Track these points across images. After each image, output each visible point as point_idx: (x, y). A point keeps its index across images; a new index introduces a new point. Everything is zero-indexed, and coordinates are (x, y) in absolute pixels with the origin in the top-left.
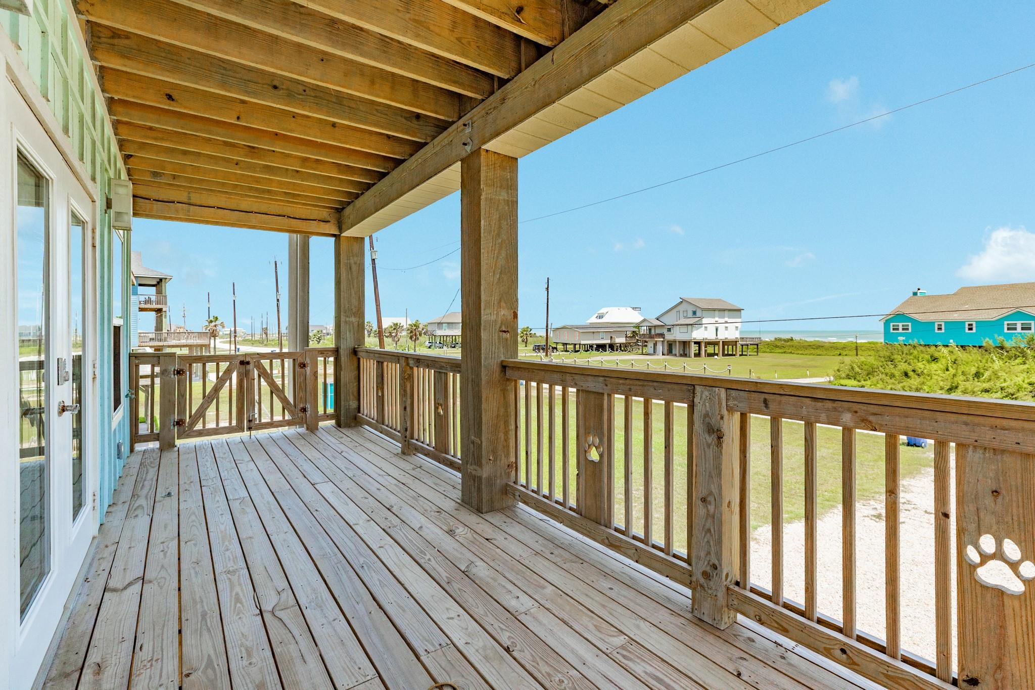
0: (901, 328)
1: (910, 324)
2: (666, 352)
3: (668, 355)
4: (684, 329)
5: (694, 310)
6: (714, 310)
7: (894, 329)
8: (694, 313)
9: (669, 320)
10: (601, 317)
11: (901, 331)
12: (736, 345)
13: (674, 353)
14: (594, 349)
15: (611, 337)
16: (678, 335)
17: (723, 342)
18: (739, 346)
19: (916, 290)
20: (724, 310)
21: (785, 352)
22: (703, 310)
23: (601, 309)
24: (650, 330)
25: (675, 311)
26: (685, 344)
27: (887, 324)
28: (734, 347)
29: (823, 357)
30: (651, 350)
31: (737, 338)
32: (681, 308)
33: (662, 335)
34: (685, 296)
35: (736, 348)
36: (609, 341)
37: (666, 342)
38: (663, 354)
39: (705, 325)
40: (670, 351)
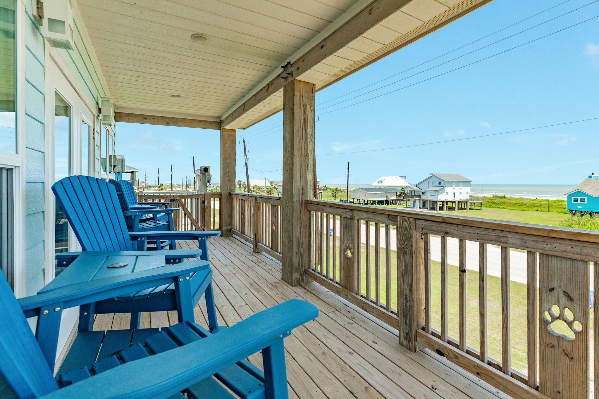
0: (579, 200)
1: (586, 198)
2: (421, 206)
3: (422, 208)
4: (433, 193)
5: (440, 181)
6: (453, 181)
7: (574, 201)
8: (440, 183)
9: (423, 187)
10: (381, 182)
11: (579, 202)
12: (467, 203)
13: (426, 207)
14: (376, 203)
15: (387, 196)
16: (429, 197)
17: (458, 201)
18: (469, 204)
19: (591, 175)
20: (459, 182)
21: (499, 208)
22: (445, 182)
23: (381, 177)
24: (411, 192)
25: (427, 182)
26: (434, 203)
27: (570, 197)
28: (466, 204)
29: (526, 212)
30: (412, 205)
31: (467, 199)
32: (432, 180)
33: (419, 196)
34: (434, 173)
35: (467, 205)
36: (386, 199)
37: (421, 200)
38: (420, 208)
39: (446, 191)
40: (424, 206)
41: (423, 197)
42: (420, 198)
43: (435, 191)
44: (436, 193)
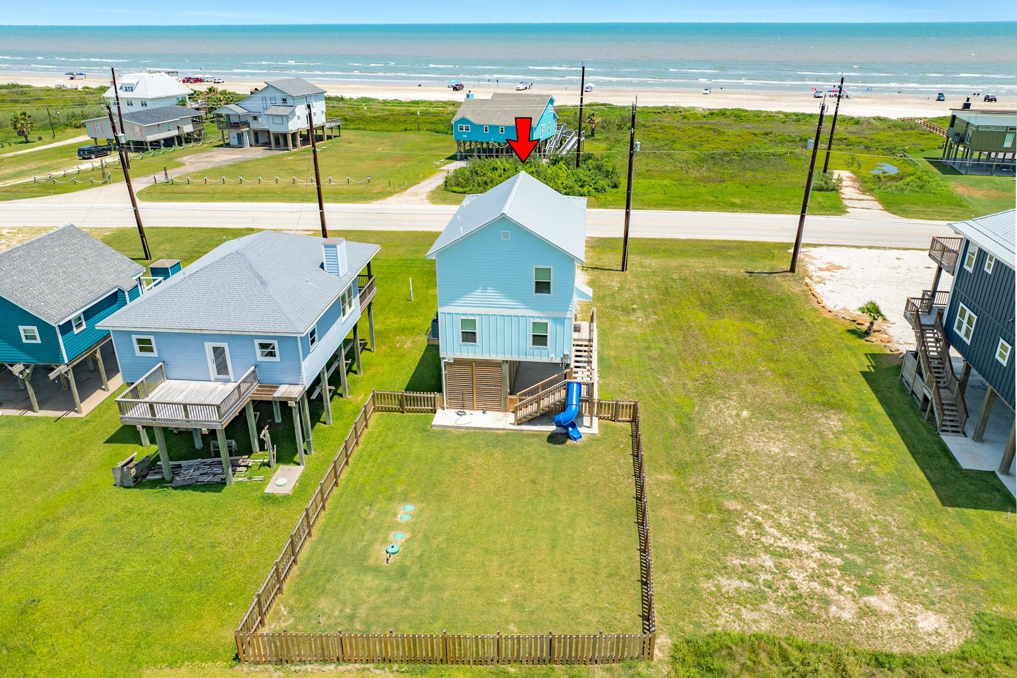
0: (464, 128)
1: (469, 126)
2: (253, 142)
3: (256, 146)
4: (279, 120)
5: (285, 98)
6: (304, 97)
7: (460, 129)
8: (285, 101)
9: (253, 107)
10: (128, 89)
11: (464, 130)
12: (323, 130)
15: (178, 127)
16: (268, 126)
20: (312, 95)
22: (291, 97)
24: (228, 117)
25: (259, 97)
27: (455, 124)
31: (322, 122)
32: (268, 94)
33: (247, 125)
36: (174, 132)
37: (252, 131)
38: (251, 146)
39: (298, 114)
40: (257, 141)
41: (254, 125)
42: (249, 127)
43: (282, 116)
44: (285, 119)
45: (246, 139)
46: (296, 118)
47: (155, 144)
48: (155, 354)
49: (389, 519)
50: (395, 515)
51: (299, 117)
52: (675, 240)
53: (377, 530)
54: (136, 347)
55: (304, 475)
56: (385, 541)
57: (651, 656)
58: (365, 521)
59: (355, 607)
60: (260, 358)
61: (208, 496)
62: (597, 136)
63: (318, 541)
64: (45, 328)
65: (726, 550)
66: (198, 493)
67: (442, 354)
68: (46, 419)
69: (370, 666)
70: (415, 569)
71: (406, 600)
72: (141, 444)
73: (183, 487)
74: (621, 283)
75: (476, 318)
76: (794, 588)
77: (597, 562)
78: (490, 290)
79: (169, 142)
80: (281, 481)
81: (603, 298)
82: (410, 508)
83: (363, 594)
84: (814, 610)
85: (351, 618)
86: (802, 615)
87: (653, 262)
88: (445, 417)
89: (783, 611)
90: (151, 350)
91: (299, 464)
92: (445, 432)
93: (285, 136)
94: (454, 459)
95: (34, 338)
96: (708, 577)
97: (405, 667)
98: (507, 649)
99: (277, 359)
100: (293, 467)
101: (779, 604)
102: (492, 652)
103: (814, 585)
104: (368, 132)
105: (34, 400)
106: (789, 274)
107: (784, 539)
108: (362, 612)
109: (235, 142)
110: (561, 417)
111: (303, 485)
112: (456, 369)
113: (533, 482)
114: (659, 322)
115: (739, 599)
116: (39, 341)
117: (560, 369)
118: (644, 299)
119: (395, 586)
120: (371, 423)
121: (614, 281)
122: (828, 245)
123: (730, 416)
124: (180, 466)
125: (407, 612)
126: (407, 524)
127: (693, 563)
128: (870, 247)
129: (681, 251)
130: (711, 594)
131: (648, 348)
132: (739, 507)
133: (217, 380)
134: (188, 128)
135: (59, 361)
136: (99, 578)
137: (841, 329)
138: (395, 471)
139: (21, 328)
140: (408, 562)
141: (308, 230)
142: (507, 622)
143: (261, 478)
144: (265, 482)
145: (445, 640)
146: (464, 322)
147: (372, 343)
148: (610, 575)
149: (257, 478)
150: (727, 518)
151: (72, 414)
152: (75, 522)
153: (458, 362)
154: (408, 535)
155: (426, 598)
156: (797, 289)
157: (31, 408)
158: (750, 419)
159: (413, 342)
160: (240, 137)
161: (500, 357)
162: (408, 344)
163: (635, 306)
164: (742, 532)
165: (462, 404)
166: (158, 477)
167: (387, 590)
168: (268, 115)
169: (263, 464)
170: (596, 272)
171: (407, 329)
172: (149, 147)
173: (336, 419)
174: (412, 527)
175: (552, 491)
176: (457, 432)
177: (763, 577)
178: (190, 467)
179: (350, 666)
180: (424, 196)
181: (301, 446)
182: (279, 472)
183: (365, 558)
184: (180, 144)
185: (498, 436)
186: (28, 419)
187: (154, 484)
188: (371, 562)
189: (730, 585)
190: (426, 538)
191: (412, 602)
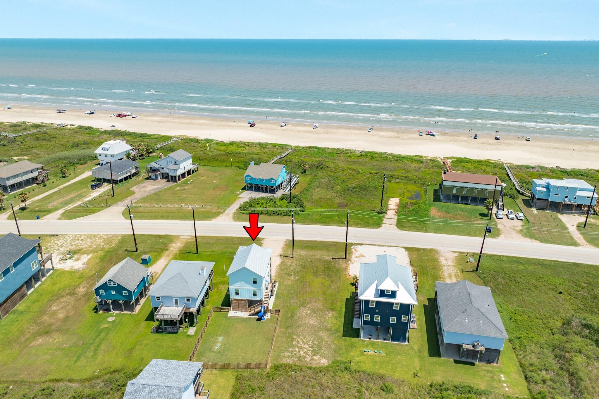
3: (163, 179)
6: (183, 160)
8: (175, 162)
9: (162, 164)
10: (105, 149)
12: (191, 171)
20: (186, 158)
22: (179, 161)
25: (164, 160)
31: (191, 168)
38: (160, 179)
39: (181, 167)
40: (163, 176)
41: (162, 171)
42: (160, 172)
43: (174, 169)
44: (175, 171)
45: (159, 177)
46: (180, 169)
47: (121, 181)
48: (160, 301)
49: (216, 340)
50: (218, 340)
51: (181, 169)
52: (316, 241)
53: (214, 343)
54: (156, 299)
55: (196, 330)
56: (216, 346)
57: (266, 367)
58: (211, 341)
59: (209, 359)
60: (186, 302)
61: (174, 335)
62: (307, 173)
63: (201, 345)
64: (130, 292)
65: (289, 347)
66: (172, 335)
67: (230, 298)
68: (127, 314)
69: (213, 370)
70: (222, 351)
71: (220, 357)
72: (154, 321)
73: (168, 333)
74: (291, 263)
75: (239, 289)
76: (300, 355)
77: (261, 350)
78: (242, 282)
79: (126, 178)
80: (191, 331)
81: (283, 270)
82: (221, 338)
83: (211, 357)
84: (302, 359)
85: (209, 361)
86: (300, 360)
87: (304, 253)
88: (232, 313)
89: (296, 359)
90: (160, 300)
91: (195, 327)
92: (231, 318)
93: (175, 177)
94: (233, 325)
95: (126, 294)
96: (283, 353)
97: (219, 370)
98: (239, 366)
99: (190, 302)
100: (193, 328)
101: (295, 358)
102: (236, 367)
103: (304, 354)
104: (210, 167)
105: (123, 309)
106: (344, 259)
107: (303, 345)
108: (211, 360)
109: (153, 177)
110: (259, 314)
111: (196, 332)
112: (235, 301)
113: (251, 331)
114: (298, 280)
115: (289, 357)
116: (127, 295)
117: (260, 302)
118: (296, 270)
119: (218, 355)
120: (212, 315)
121: (288, 262)
122: (366, 244)
123: (305, 313)
124: (166, 328)
125: (220, 360)
126: (221, 342)
127: (281, 350)
128: (379, 245)
129: (316, 247)
130: (283, 356)
131: (291, 290)
132: (296, 337)
133: (175, 307)
134: (134, 171)
135: (132, 300)
136: (155, 354)
137: (349, 282)
138: (218, 329)
139: (123, 292)
140: (220, 350)
141: (189, 236)
142: (240, 362)
143: (186, 331)
144: (187, 332)
145: (227, 364)
146: (236, 290)
147: (212, 289)
148: (263, 352)
149: (185, 331)
150: (293, 339)
151: (133, 313)
152: (145, 342)
153: (235, 300)
154: (221, 344)
155: (224, 357)
156: (344, 266)
157: (122, 311)
158: (309, 314)
159: (224, 287)
160: (156, 176)
161: (245, 299)
162: (223, 288)
163: (292, 273)
164: (294, 343)
165: (236, 310)
166: (161, 330)
167: (216, 356)
168: (168, 169)
169: (186, 327)
170: (284, 258)
171: (223, 282)
172: (119, 182)
173: (203, 314)
174: (222, 342)
175: (255, 334)
176: (234, 318)
177: (295, 352)
178: (169, 328)
179: (209, 370)
180: (231, 216)
181: (195, 321)
182: (190, 329)
183: (211, 349)
184: (130, 178)
185: (244, 319)
186: (123, 314)
187: (161, 332)
188: (213, 350)
189: (287, 354)
190: (225, 345)
191: (221, 358)
